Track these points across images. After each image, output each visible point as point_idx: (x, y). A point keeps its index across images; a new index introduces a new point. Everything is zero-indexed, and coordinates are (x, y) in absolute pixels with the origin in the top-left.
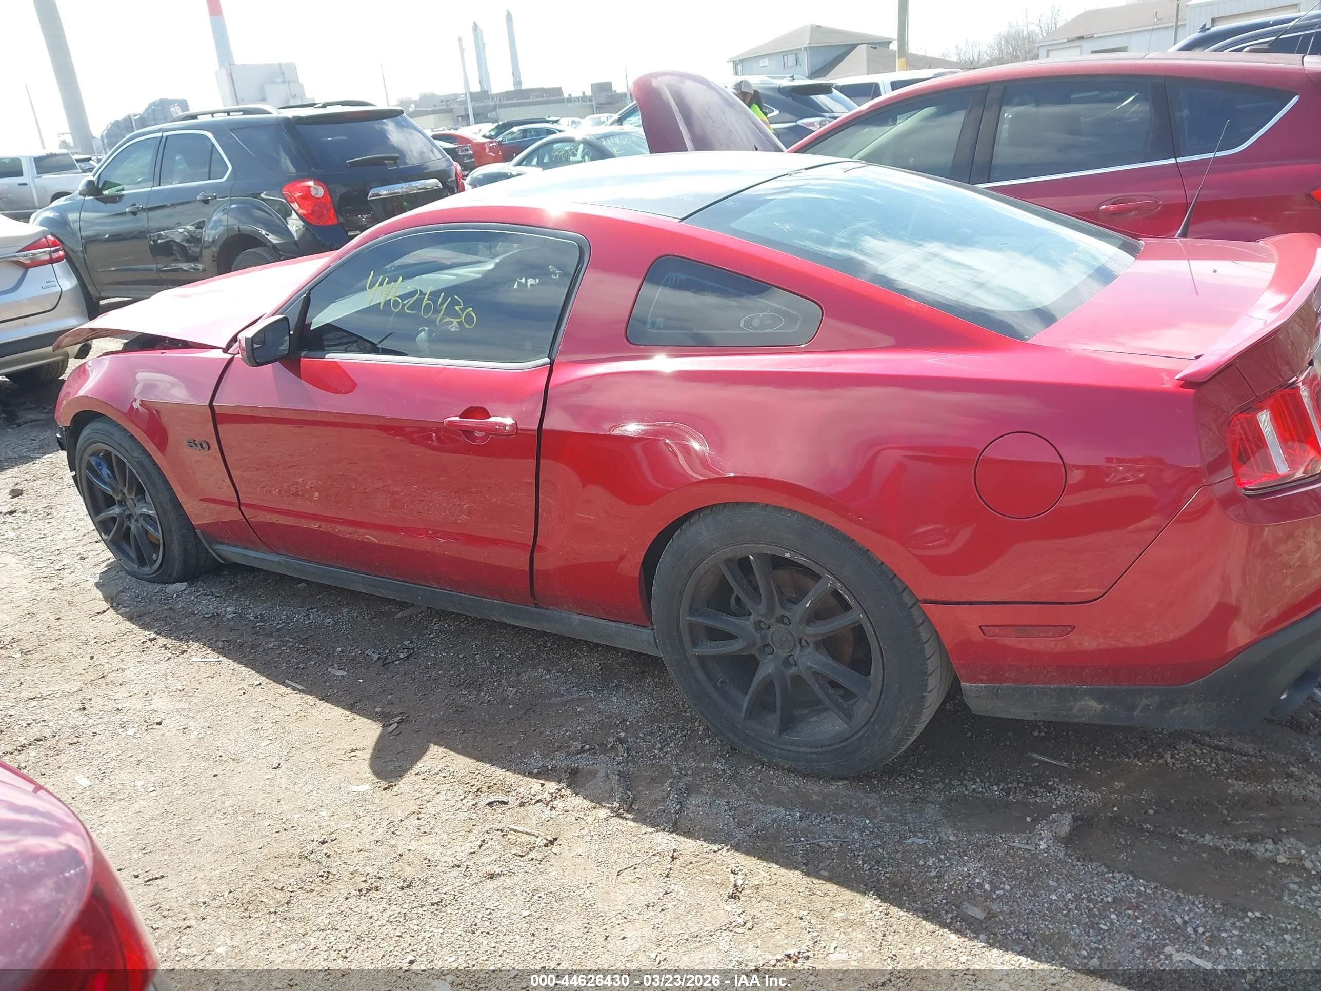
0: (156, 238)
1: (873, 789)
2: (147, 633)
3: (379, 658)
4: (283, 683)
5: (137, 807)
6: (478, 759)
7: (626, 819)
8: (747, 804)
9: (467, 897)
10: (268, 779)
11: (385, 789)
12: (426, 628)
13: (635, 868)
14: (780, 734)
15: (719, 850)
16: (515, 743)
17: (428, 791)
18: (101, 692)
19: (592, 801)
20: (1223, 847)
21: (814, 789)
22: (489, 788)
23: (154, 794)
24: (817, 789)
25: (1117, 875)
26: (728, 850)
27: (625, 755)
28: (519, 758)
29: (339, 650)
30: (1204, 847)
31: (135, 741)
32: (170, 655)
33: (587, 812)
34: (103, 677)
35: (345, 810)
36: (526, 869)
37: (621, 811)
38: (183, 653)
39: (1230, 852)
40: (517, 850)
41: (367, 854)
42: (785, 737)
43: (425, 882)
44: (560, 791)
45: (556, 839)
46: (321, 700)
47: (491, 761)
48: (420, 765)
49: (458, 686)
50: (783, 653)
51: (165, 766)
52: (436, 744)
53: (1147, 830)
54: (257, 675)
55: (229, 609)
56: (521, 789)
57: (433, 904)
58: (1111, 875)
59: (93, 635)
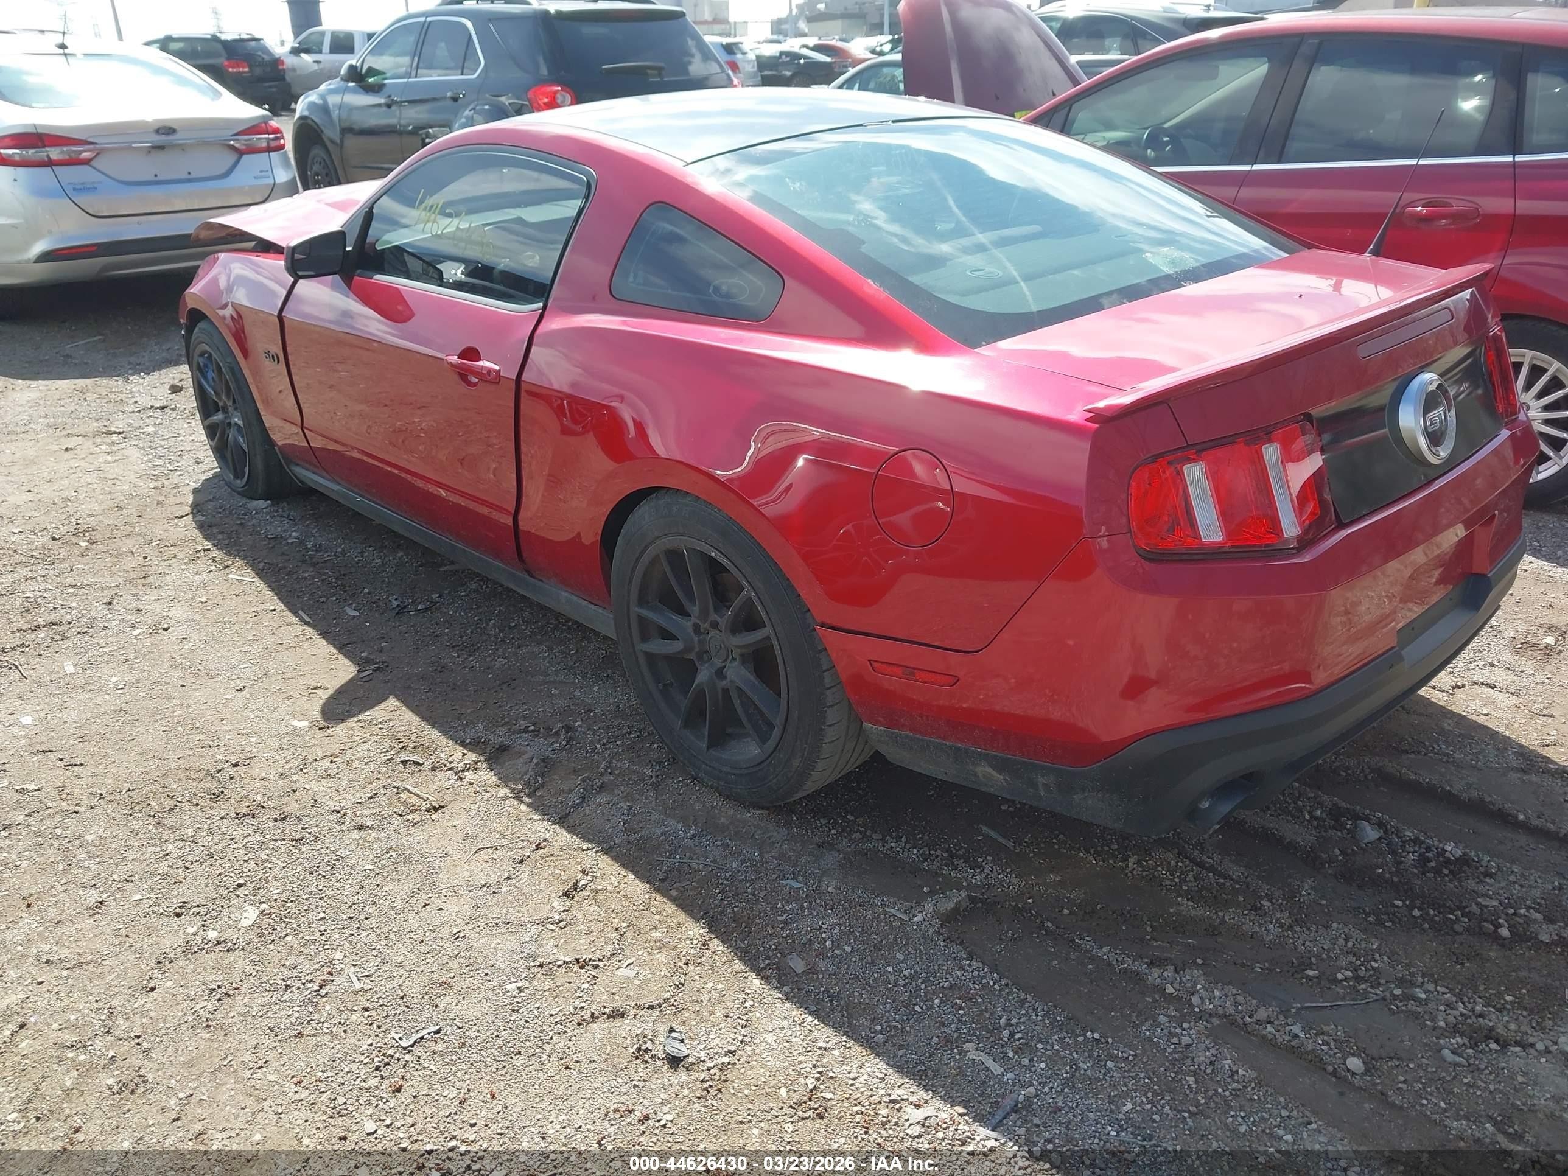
0: (424, 136)
1: (788, 824)
2: (206, 543)
3: (398, 606)
4: (295, 613)
5: (99, 700)
6: (424, 719)
7: (522, 802)
8: (649, 812)
9: (327, 841)
10: (226, 699)
11: (320, 729)
12: (463, 585)
13: (496, 849)
14: (708, 748)
15: (588, 849)
16: (469, 711)
17: (356, 739)
18: (134, 591)
19: (500, 779)
20: (1114, 963)
21: (726, 812)
22: (415, 747)
23: (121, 691)
24: (731, 812)
25: (974, 963)
26: (597, 852)
27: (564, 743)
28: (463, 725)
29: (366, 591)
30: (1094, 959)
31: (135, 641)
32: (213, 568)
33: (489, 789)
34: (145, 578)
35: (275, 741)
36: (397, 828)
37: (522, 794)
38: (225, 567)
39: (1120, 970)
40: (401, 809)
41: (266, 783)
42: (712, 752)
43: (299, 819)
44: (476, 763)
45: (443, 807)
46: (319, 635)
47: (434, 725)
48: (367, 714)
49: (453, 647)
50: (718, 662)
51: (146, 668)
52: (396, 696)
53: (1047, 929)
54: (278, 601)
55: (294, 534)
56: (442, 755)
57: (292, 840)
58: (968, 962)
59: (159, 537)
